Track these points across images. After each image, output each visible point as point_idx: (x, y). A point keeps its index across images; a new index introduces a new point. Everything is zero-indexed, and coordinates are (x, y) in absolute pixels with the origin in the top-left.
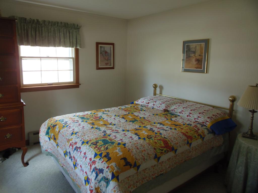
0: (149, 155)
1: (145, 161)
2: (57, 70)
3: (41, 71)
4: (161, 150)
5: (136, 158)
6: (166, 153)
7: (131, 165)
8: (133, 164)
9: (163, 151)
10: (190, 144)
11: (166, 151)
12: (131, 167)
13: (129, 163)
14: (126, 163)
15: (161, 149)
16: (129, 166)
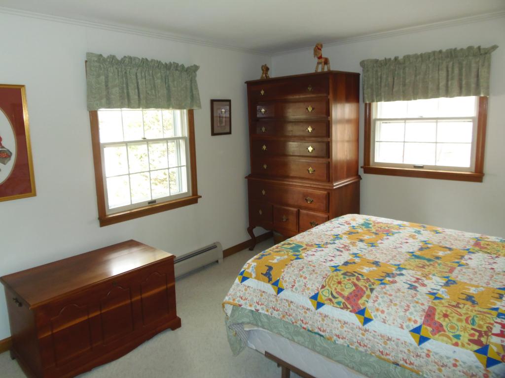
0: (306, 286)
1: (294, 289)
2: (435, 141)
3: (404, 142)
4: (332, 294)
5: (283, 277)
6: (338, 306)
7: (270, 280)
8: (274, 281)
9: (335, 301)
10: (423, 340)
11: (342, 304)
12: (269, 282)
13: (270, 275)
14: (267, 273)
15: (335, 294)
16: (267, 279)
